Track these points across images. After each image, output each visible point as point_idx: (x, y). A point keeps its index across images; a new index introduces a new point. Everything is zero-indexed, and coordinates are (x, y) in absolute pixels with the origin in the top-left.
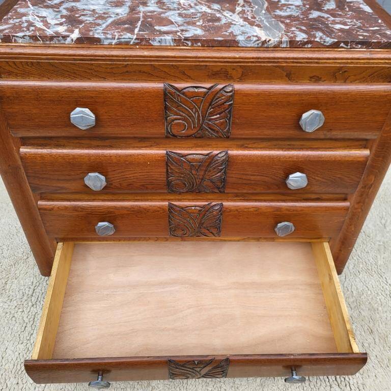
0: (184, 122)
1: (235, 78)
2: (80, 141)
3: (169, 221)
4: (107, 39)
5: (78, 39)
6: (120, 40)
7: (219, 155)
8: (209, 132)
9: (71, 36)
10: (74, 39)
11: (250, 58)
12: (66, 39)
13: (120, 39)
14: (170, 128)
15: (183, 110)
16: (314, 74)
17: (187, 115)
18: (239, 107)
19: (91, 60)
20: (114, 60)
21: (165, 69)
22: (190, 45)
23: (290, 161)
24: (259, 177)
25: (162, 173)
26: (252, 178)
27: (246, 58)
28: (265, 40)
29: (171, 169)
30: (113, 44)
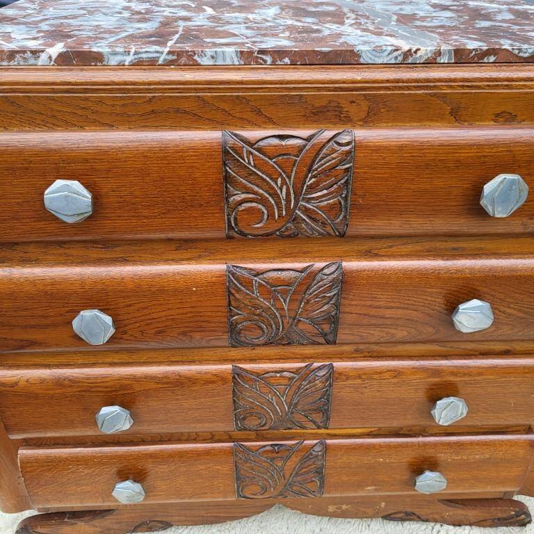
0: (260, 206)
1: (355, 119)
2: (67, 251)
3: (234, 401)
4: (115, 54)
5: (61, 55)
6: (140, 56)
7: (326, 271)
8: (307, 224)
9: (47, 50)
10: (54, 57)
11: (382, 82)
12: (38, 57)
13: (140, 53)
14: (235, 219)
15: (259, 182)
16: (503, 109)
17: (266, 191)
18: (365, 173)
19: (86, 91)
20: (128, 91)
21: (223, 106)
22: (269, 62)
23: (458, 278)
24: (400, 311)
25: (220, 309)
26: (388, 313)
27: (374, 82)
28: (410, 50)
29: (237, 300)
30: (127, 63)
